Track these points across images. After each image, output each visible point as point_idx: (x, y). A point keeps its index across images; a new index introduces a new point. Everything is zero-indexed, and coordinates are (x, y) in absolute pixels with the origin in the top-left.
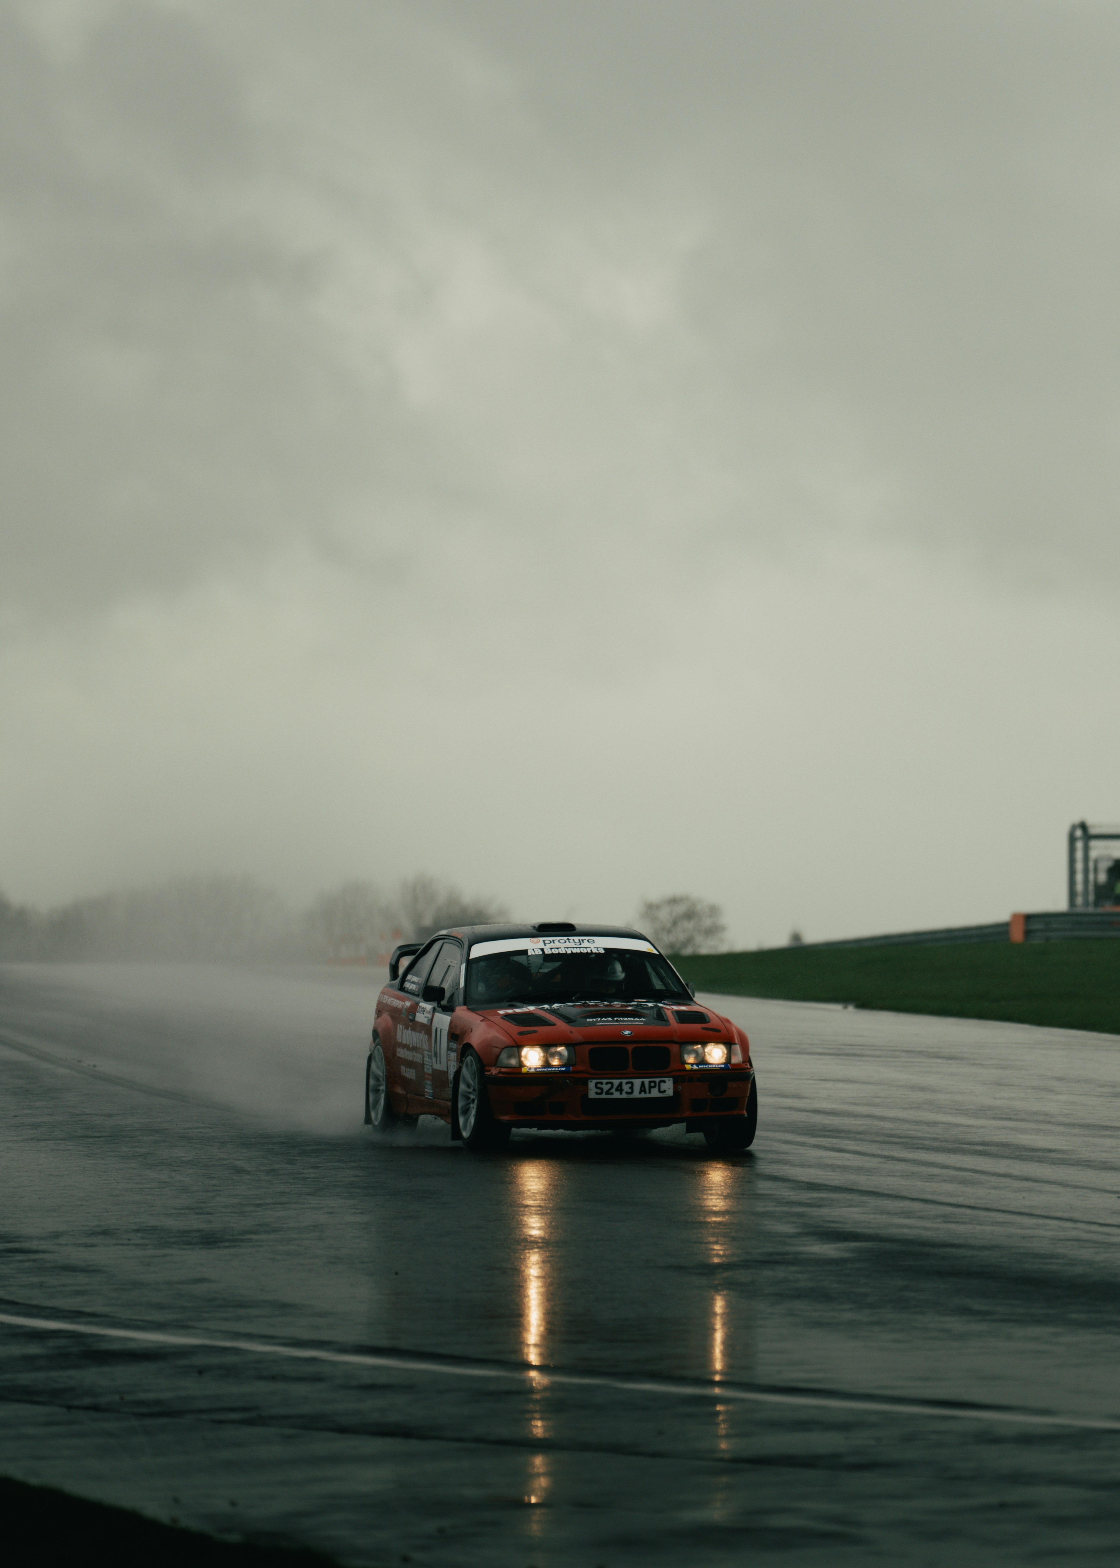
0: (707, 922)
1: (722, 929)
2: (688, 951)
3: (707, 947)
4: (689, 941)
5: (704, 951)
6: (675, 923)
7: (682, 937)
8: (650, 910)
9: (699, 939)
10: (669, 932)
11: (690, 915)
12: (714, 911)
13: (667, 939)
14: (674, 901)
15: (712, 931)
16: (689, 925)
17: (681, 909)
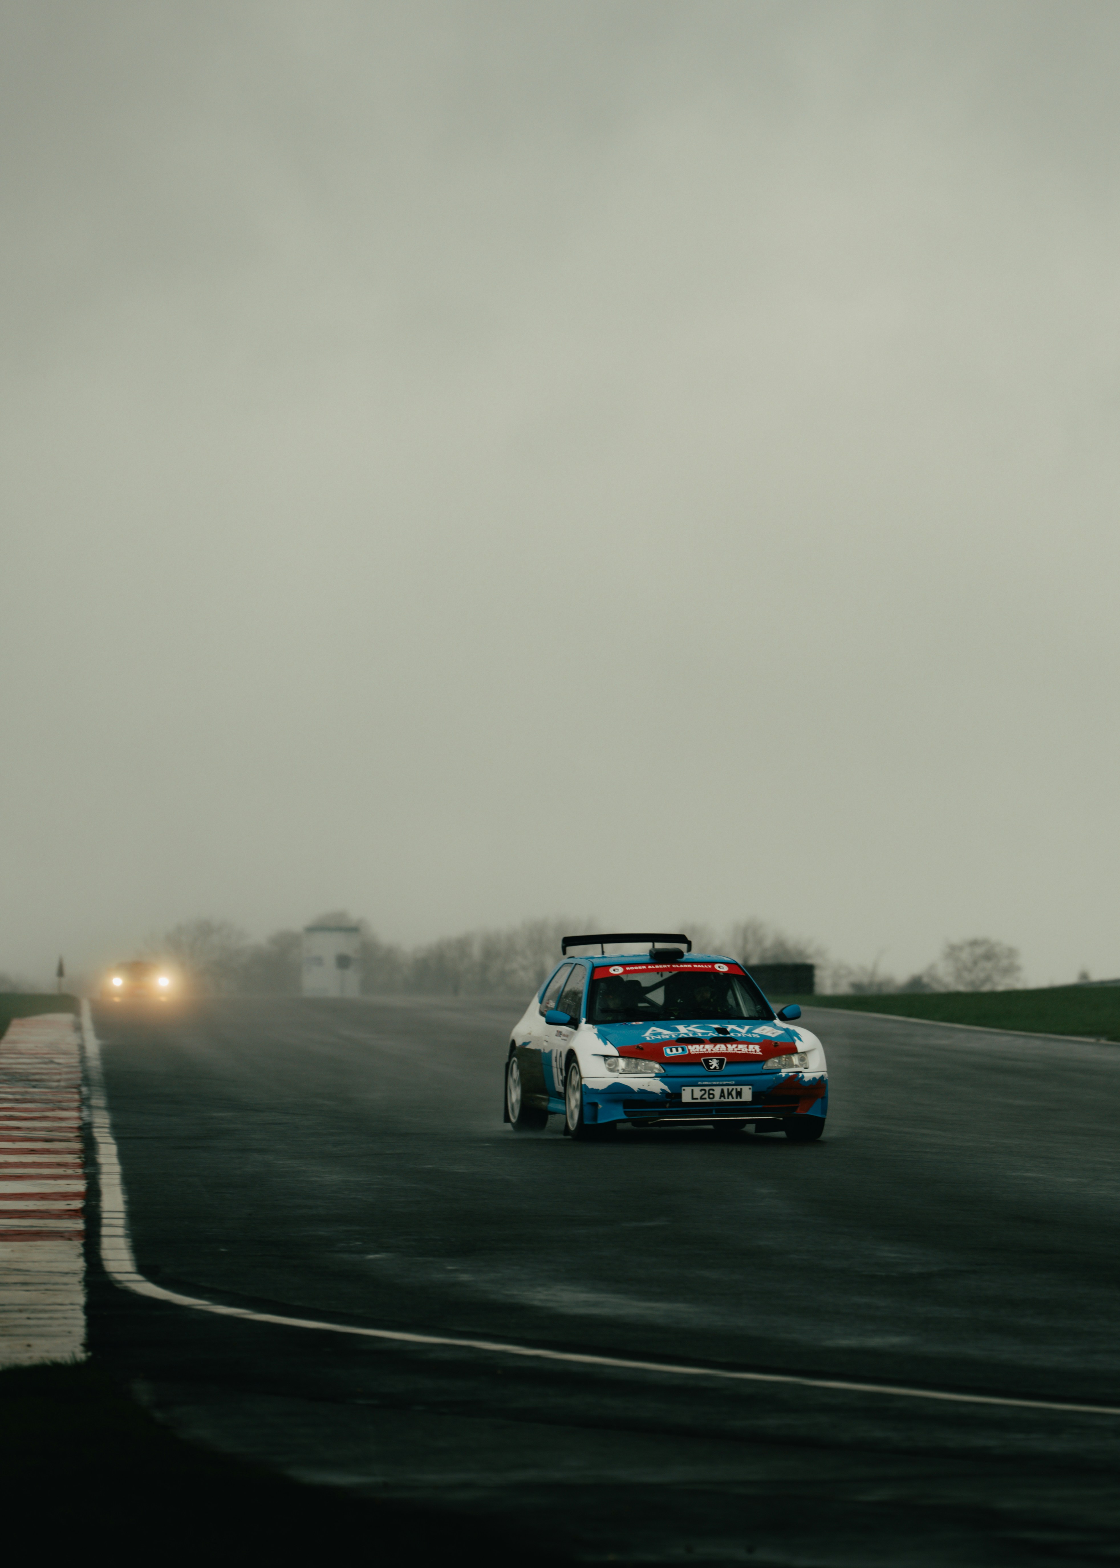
0: (1005, 962)
1: (1018, 969)
2: (986, 988)
3: (1003, 984)
4: (988, 979)
5: (1000, 988)
6: (975, 963)
7: (982, 975)
8: (953, 951)
9: (996, 978)
10: (970, 971)
11: (988, 956)
12: (1012, 953)
13: (968, 976)
14: (974, 943)
15: (1011, 969)
16: (988, 965)
17: (979, 951)
